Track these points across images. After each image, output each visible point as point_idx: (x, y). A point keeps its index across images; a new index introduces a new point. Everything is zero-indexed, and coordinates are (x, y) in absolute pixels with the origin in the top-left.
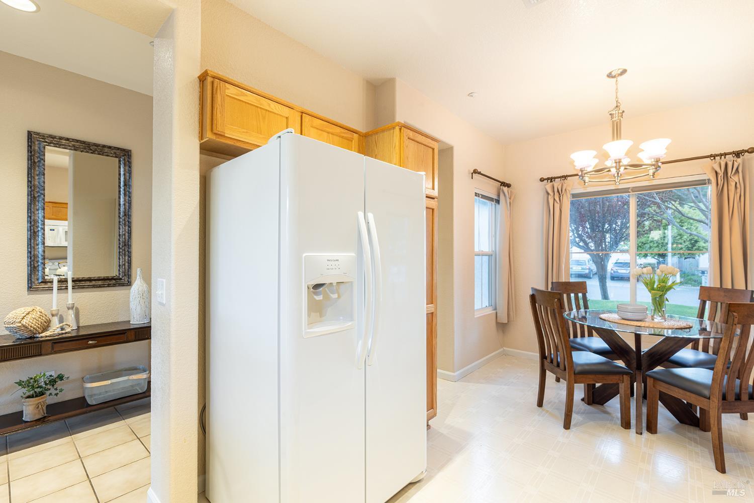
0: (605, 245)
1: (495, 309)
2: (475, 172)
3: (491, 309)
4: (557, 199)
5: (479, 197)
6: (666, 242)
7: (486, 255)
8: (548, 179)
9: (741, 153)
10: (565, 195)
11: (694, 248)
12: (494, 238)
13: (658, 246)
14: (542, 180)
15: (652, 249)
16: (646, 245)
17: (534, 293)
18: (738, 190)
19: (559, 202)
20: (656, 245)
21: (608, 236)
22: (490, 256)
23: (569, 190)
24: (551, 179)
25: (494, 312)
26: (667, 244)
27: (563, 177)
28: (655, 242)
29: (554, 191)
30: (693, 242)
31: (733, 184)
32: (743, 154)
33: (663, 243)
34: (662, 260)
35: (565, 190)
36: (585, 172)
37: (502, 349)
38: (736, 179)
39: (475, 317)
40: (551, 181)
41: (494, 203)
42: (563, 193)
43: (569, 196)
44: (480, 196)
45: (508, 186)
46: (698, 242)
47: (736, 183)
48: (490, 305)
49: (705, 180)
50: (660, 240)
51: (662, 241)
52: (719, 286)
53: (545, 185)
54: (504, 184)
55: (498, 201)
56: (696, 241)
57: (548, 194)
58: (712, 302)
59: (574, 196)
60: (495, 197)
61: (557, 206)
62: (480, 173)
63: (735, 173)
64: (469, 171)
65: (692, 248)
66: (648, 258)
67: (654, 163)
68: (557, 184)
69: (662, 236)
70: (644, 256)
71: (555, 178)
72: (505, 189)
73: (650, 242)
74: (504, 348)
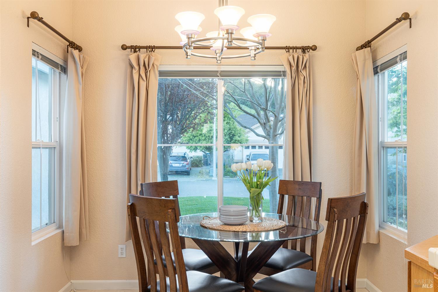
0: (167, 136)
1: (60, 227)
2: (34, 15)
3: (54, 228)
4: (143, 75)
5: (38, 57)
6: (212, 135)
7: (46, 148)
8: (131, 47)
9: (307, 49)
10: (152, 72)
11: (232, 141)
12: (58, 123)
13: (205, 139)
14: (124, 48)
15: (201, 141)
16: (196, 138)
17: (133, 202)
18: (306, 85)
19: (145, 80)
20: (204, 138)
21: (170, 127)
22: (51, 149)
23: (156, 65)
24: (135, 49)
25: (59, 231)
26: (212, 137)
27: (150, 47)
28: (203, 135)
29: (139, 65)
30: (231, 135)
31: (302, 78)
32: (308, 50)
33: (209, 136)
34: (208, 153)
35: (153, 65)
36: (192, 40)
37: (69, 283)
38: (304, 73)
39: (33, 244)
40: (135, 52)
41: (58, 71)
42: (150, 68)
43: (157, 73)
44: (40, 57)
45: (79, 49)
46: (235, 135)
47: (304, 77)
48: (51, 222)
49: (280, 71)
50: (207, 133)
51: (209, 134)
52: (293, 180)
53: (128, 55)
54: (72, 45)
55: (64, 70)
56: (234, 135)
57: (132, 67)
58: (289, 195)
59: (162, 74)
60: (60, 62)
61: (143, 84)
62: (40, 20)
63: (304, 68)
64: (23, 13)
65: (231, 142)
66: (198, 151)
67: (261, 41)
68: (143, 55)
69: (209, 129)
70: (194, 149)
71: (140, 48)
72: (76, 52)
73: (200, 135)
74: (72, 281)
